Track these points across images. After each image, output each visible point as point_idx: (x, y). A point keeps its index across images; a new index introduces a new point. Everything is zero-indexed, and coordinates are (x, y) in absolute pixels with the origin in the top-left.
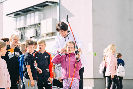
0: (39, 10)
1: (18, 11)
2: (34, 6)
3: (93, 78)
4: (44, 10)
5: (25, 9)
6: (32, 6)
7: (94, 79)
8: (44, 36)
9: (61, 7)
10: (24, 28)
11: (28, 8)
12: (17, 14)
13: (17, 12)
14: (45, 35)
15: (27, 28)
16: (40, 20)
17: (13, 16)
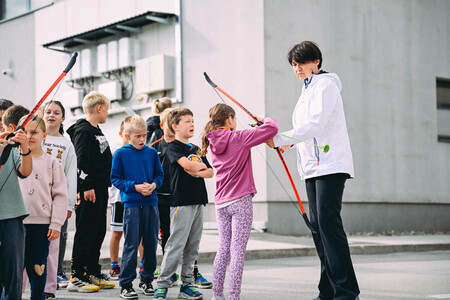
0: (128, 34)
1: (75, 37)
2: (116, 24)
3: (265, 200)
4: (141, 33)
5: (93, 31)
6: (112, 25)
7: (268, 202)
8: (142, 99)
9: (185, 29)
10: (93, 79)
11: (100, 29)
12: (72, 44)
13: (71, 38)
14: (146, 97)
15: (98, 78)
16: (132, 58)
17: (62, 48)
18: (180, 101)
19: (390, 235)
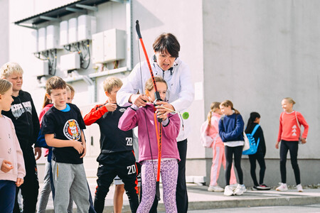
0: (86, 12)
1: (41, 15)
2: (75, 3)
3: (204, 157)
4: (97, 11)
5: (56, 9)
6: (72, 4)
7: (206, 159)
8: (97, 69)
9: (135, 6)
10: (56, 50)
11: (62, 7)
12: (39, 21)
13: (38, 16)
14: (100, 66)
15: (61, 50)
16: (89, 33)
17: (31, 25)
18: (130, 69)
19: (316, 188)
